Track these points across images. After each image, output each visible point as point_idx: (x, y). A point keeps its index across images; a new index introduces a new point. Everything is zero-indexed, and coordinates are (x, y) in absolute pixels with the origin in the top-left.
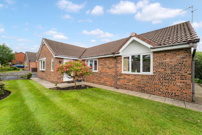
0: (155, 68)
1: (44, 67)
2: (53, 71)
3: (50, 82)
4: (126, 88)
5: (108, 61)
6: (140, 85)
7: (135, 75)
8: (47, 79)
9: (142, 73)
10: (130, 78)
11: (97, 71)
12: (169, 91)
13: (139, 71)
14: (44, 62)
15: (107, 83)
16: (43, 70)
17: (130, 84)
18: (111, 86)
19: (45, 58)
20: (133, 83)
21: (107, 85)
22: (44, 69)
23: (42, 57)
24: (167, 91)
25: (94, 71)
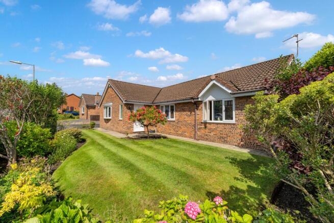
0: (237, 116)
1: (110, 114)
2: (122, 119)
3: (119, 132)
4: (207, 139)
5: (187, 107)
6: (222, 136)
7: (217, 124)
8: (114, 129)
9: (224, 121)
10: (212, 127)
11: (174, 119)
12: (251, 141)
13: (221, 119)
14: (110, 108)
15: (186, 133)
16: (108, 118)
17: (212, 134)
18: (191, 137)
19: (112, 104)
20: (215, 133)
21: (186, 136)
22: (110, 116)
23: (107, 102)
24: (249, 141)
25: (170, 119)
